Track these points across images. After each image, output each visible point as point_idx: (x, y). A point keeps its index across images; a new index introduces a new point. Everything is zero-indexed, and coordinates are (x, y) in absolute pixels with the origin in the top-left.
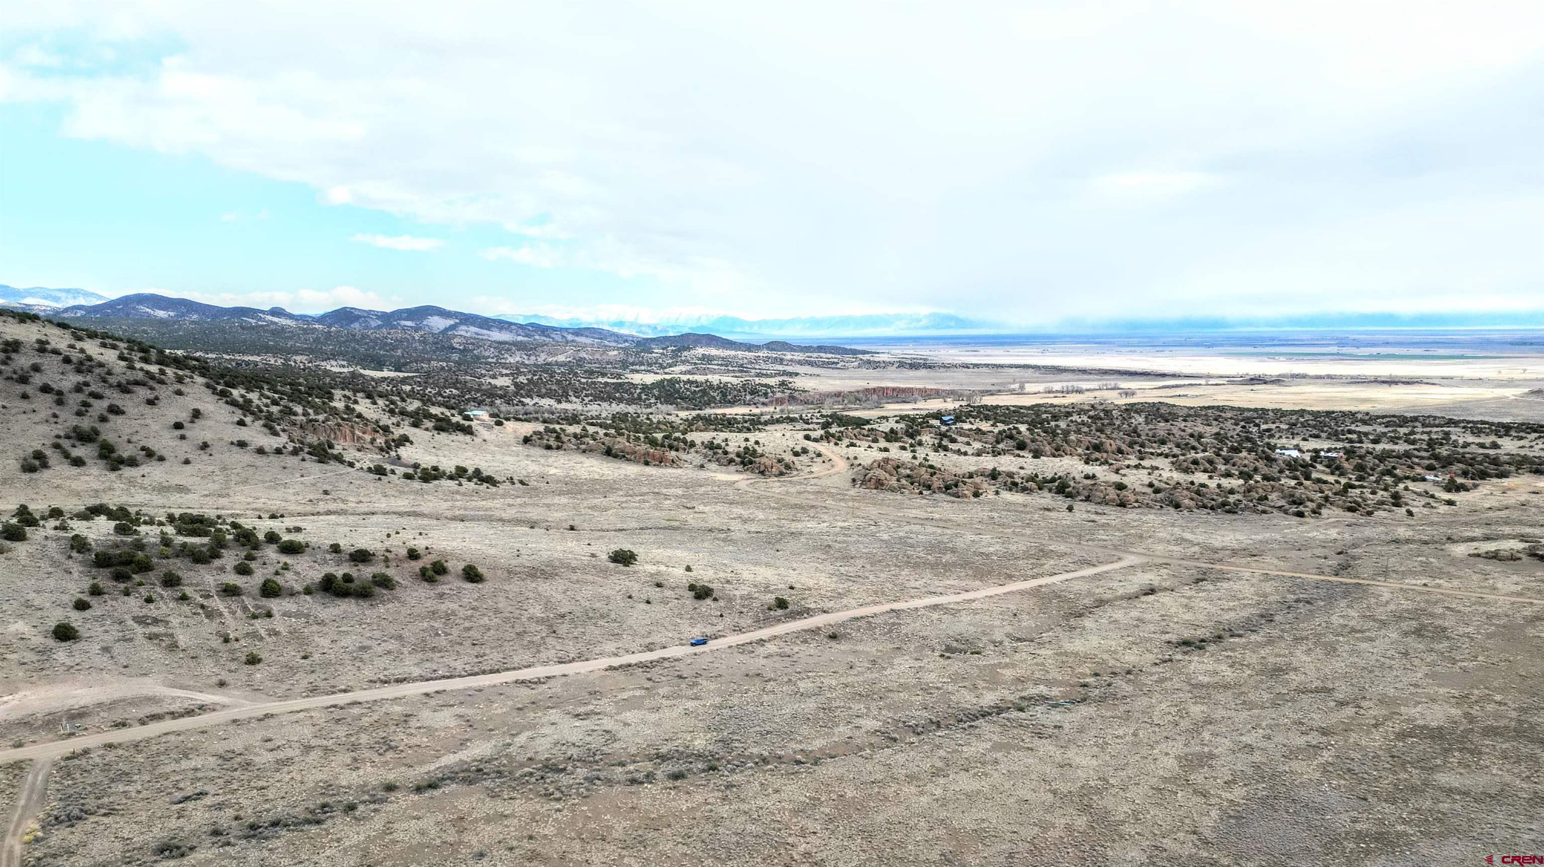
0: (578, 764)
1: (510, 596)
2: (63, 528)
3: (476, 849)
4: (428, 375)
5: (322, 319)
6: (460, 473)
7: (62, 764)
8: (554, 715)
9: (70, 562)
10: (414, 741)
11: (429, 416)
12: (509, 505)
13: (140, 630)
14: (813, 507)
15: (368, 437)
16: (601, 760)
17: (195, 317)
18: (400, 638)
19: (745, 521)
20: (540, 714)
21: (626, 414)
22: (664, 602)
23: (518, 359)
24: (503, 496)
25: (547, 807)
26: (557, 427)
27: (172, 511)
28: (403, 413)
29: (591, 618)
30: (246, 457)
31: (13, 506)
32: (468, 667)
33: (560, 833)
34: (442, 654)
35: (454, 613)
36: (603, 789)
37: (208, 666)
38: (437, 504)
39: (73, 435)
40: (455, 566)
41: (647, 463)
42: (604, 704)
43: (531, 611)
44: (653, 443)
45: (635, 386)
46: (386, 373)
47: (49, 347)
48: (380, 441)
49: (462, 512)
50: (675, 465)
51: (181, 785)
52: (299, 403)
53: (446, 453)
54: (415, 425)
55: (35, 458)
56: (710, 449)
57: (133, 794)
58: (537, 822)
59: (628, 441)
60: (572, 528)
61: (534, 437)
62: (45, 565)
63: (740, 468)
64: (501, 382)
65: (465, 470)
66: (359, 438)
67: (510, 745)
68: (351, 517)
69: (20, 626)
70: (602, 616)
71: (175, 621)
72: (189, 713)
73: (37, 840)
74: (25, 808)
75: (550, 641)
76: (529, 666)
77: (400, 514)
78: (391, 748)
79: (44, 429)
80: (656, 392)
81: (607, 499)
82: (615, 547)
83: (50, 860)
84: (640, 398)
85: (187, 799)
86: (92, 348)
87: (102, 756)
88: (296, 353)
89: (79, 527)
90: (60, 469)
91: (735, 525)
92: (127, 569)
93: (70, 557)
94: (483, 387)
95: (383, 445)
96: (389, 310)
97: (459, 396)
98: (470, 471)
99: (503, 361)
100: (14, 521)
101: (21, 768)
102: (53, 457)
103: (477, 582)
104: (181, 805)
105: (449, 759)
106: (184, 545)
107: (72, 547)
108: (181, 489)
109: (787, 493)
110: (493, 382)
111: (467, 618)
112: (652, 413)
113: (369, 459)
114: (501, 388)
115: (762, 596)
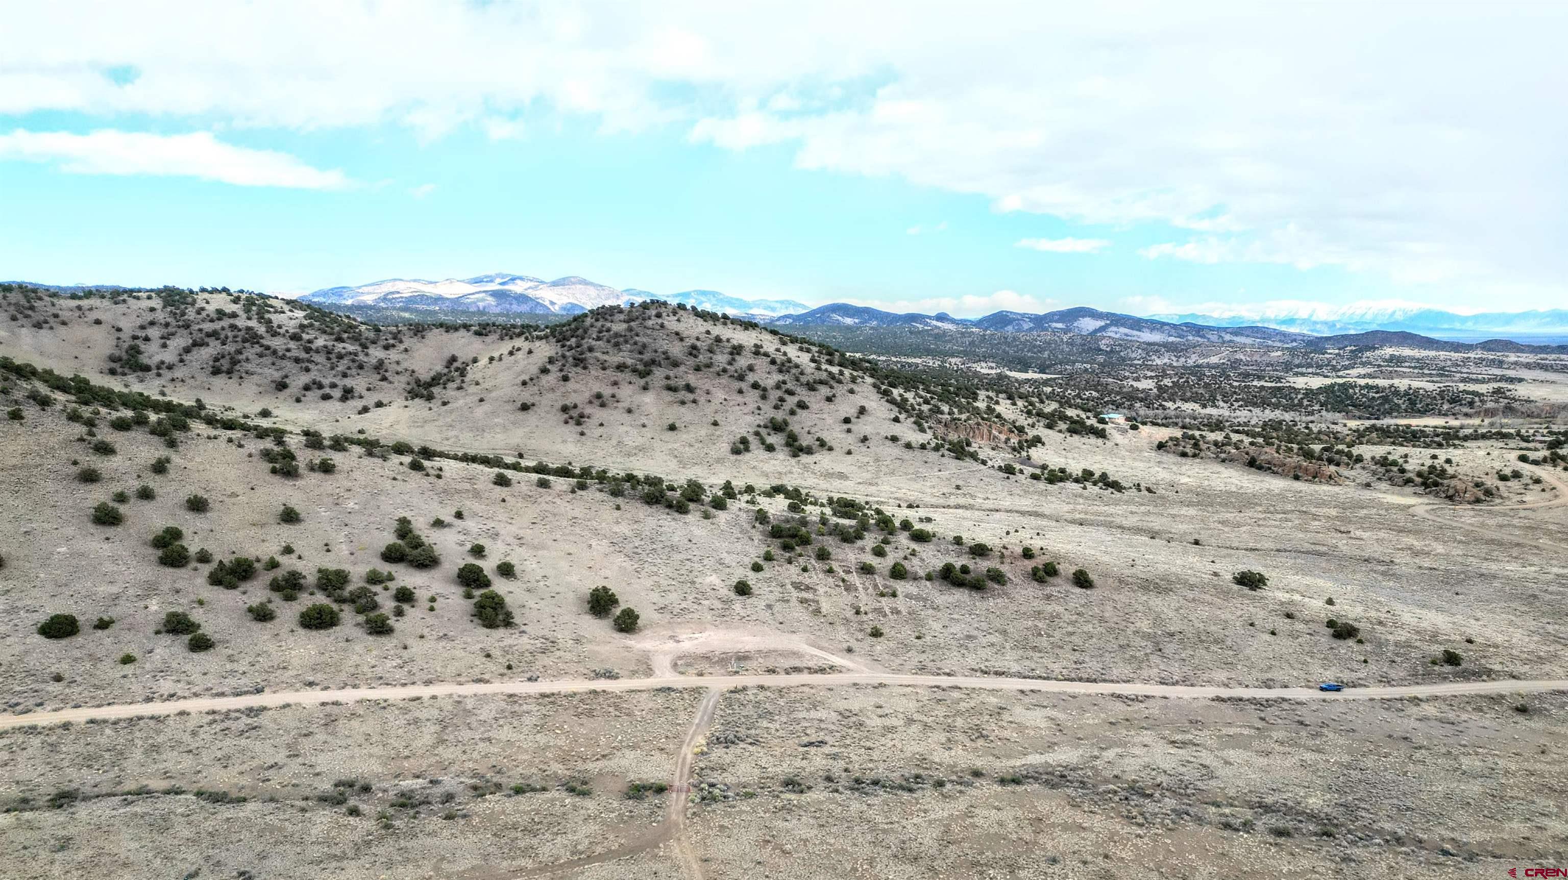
0: (1167, 794)
1: (1118, 607)
2: (752, 502)
3: (1049, 854)
4: (1071, 376)
5: (978, 323)
6: (1087, 475)
7: (728, 695)
8: (1147, 737)
9: (754, 531)
10: (1006, 734)
11: (1064, 418)
12: (1132, 513)
13: (795, 594)
14: (1518, 545)
15: (1003, 437)
16: (1194, 794)
17: (874, 323)
18: (1004, 632)
19: (1416, 554)
20: (1133, 733)
21: (1280, 422)
22: (1294, 635)
23: (1166, 360)
24: (1127, 502)
25: (1127, 829)
26: (1197, 433)
27: (832, 494)
28: (1040, 414)
29: (1202, 641)
30: (895, 450)
31: (722, 482)
32: (1065, 672)
33: (1138, 860)
34: (1042, 655)
35: (1058, 616)
36: (1191, 826)
37: (841, 633)
38: (1058, 506)
39: (769, 425)
40: (1067, 569)
41: (1297, 478)
42: (1203, 736)
43: (1138, 625)
44: (1308, 455)
45: (1297, 391)
46: (1030, 375)
47: (762, 350)
48: (1014, 441)
49: (1082, 516)
50: (1332, 482)
51: (808, 731)
52: (947, 403)
53: (1076, 455)
54: (1050, 427)
55: (741, 443)
56: (1382, 465)
57: (773, 732)
58: (1115, 842)
59: (1277, 452)
60: (1197, 543)
61: (1170, 443)
62: (736, 532)
63: (1420, 490)
64: (1146, 384)
65: (1091, 474)
66: (995, 437)
67: (1097, 757)
68: (976, 512)
69: (714, 579)
70: (1216, 642)
71: (821, 590)
72: (822, 670)
73: (704, 753)
74: (700, 725)
75: (1155, 659)
76: (1129, 681)
77: (1022, 513)
78: (982, 736)
79: (749, 419)
80: (1322, 398)
81: (1242, 515)
82: (1242, 568)
83: (710, 772)
84: (1300, 404)
85: (811, 744)
86: (792, 351)
87: (755, 695)
88: (952, 355)
89: (763, 503)
90: (757, 453)
91: (1402, 558)
92: (792, 542)
93: (754, 527)
94: (1124, 390)
95: (1016, 445)
96: (1041, 312)
97: (1098, 398)
98: (1097, 476)
99: (1150, 363)
100: (721, 493)
101: (700, 693)
102: (753, 441)
103: (1086, 587)
104: (805, 749)
105: (1035, 759)
106: (837, 525)
107: (757, 519)
108: (842, 476)
109: (1483, 525)
110: (1135, 384)
111: (1072, 623)
112: (1312, 422)
113: (1002, 457)
114: (1143, 391)
115: (1425, 647)
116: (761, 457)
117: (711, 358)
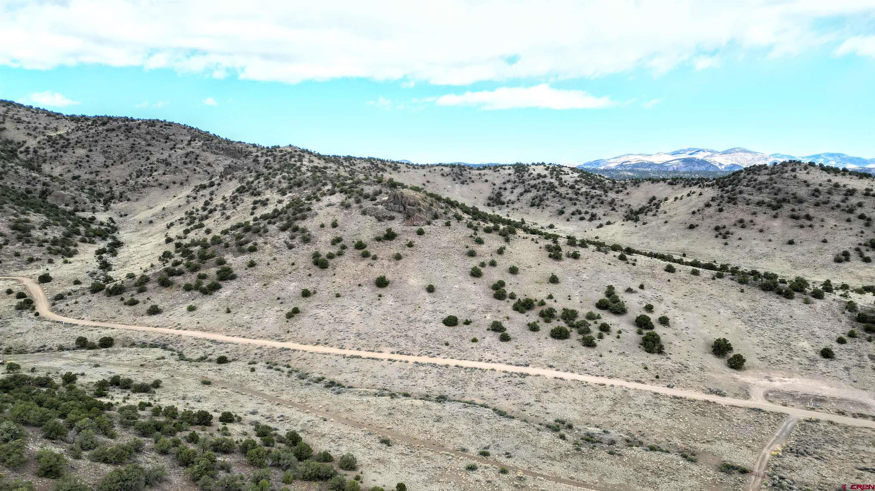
2: (845, 296)
7: (803, 423)
9: (843, 315)
31: (823, 280)
51: (865, 460)
55: (843, 255)
57: (836, 454)
62: (828, 315)
69: (805, 344)
73: (778, 456)
74: (778, 437)
79: (854, 239)
83: (781, 469)
87: (825, 427)
89: (854, 297)
90: (856, 263)
93: (844, 313)
100: (820, 288)
101: (782, 417)
102: (853, 255)
104: (861, 472)
107: (847, 308)
116: (859, 266)
117: (829, 198)
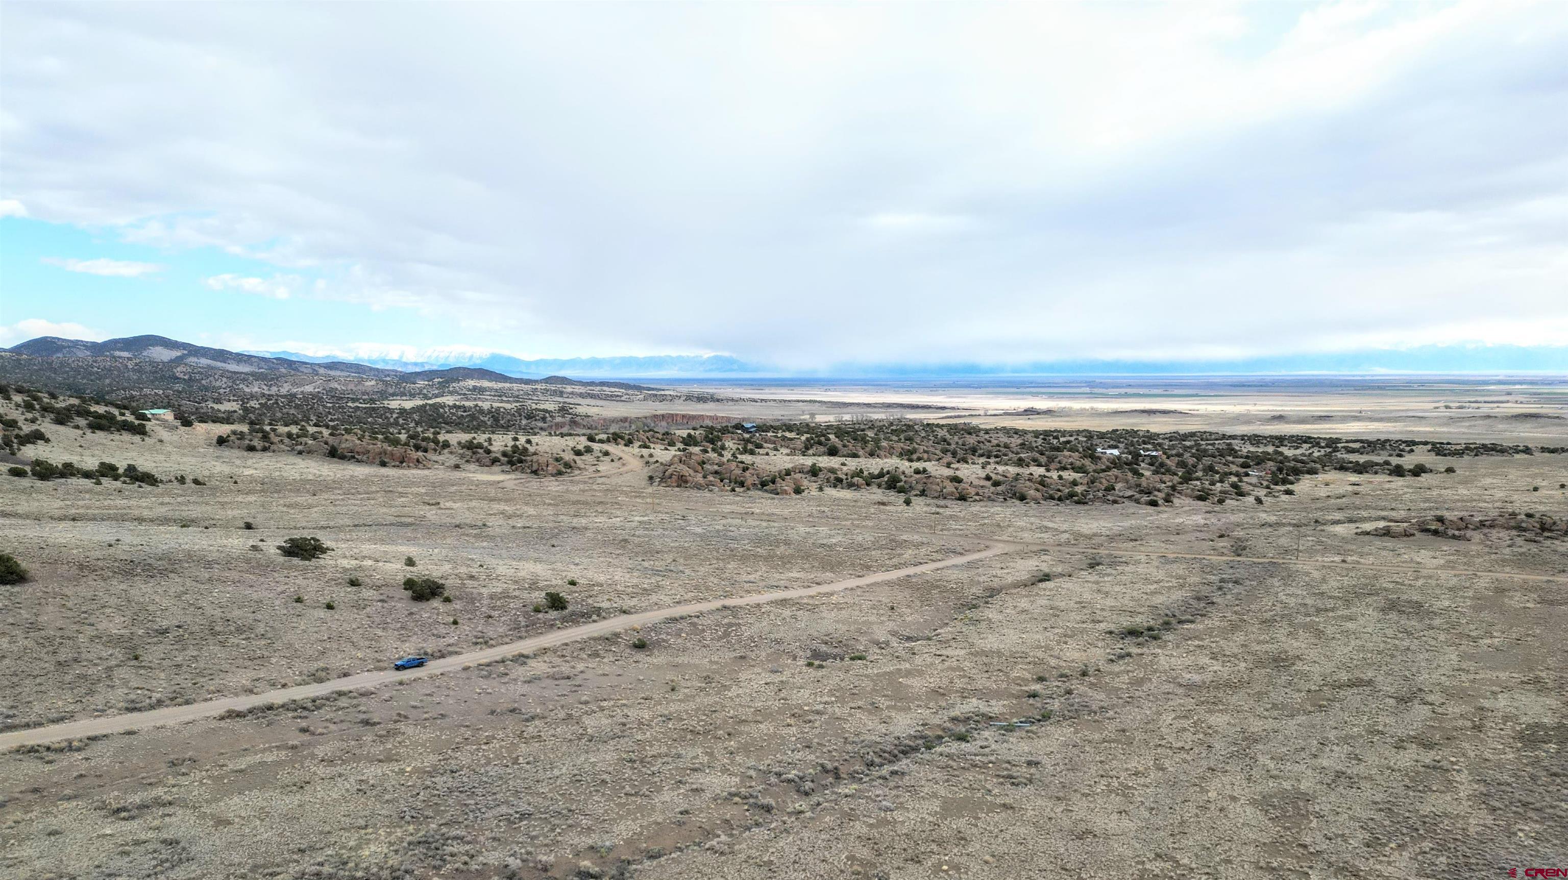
6: (106, 470)
14: (601, 503)
41: (383, 464)
50: (421, 466)
56: (469, 449)
60: (248, 526)
61: (233, 438)
63: (507, 467)
82: (290, 535)
96: (101, 340)
98: (121, 470)
109: (567, 491)
115: (525, 595)
